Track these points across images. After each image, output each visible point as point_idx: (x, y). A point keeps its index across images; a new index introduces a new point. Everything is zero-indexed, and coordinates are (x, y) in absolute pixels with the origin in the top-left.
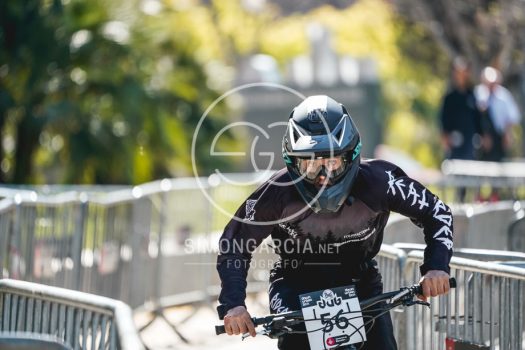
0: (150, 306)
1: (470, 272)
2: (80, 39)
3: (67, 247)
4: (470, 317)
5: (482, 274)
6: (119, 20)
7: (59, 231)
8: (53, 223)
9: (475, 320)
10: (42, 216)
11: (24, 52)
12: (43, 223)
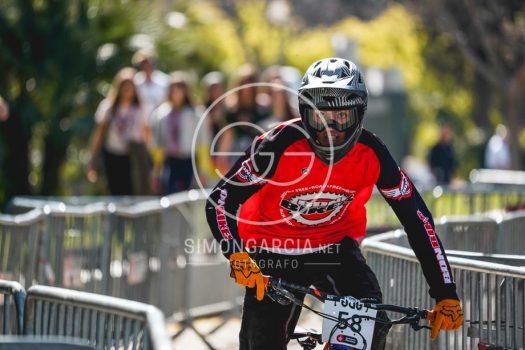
0: (179, 316)
1: (502, 277)
2: (106, 52)
3: (95, 259)
4: (502, 322)
5: (514, 278)
6: (144, 33)
7: (88, 242)
8: (82, 233)
9: (508, 324)
10: (71, 227)
11: (51, 66)
12: (72, 234)
